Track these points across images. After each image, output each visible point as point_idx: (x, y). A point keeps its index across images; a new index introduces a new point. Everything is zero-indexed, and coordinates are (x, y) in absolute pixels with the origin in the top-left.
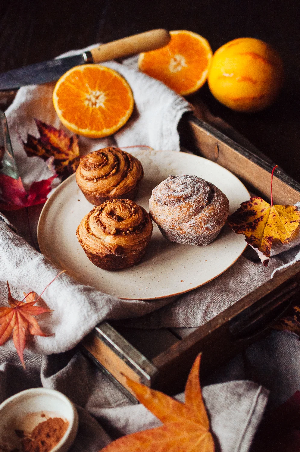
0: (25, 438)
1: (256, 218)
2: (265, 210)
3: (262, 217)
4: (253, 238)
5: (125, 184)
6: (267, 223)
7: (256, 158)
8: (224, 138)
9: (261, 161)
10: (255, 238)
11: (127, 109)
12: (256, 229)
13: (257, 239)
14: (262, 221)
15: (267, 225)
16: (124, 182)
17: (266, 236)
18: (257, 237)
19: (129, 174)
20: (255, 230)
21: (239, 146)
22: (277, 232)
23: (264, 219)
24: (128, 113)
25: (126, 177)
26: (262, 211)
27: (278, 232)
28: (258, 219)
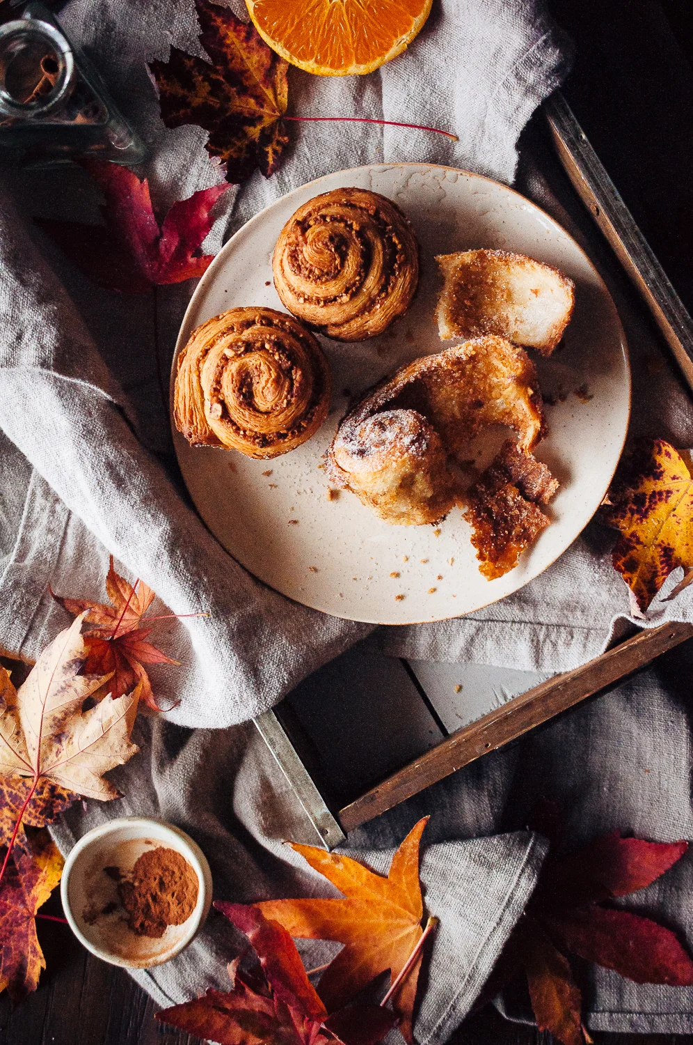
0: (123, 880)
1: (657, 489)
2: (680, 480)
3: (669, 492)
4: (634, 540)
5: (362, 325)
6: (674, 510)
10: (639, 542)
12: (646, 518)
13: (641, 543)
14: (666, 502)
15: (674, 515)
17: (662, 541)
18: (642, 539)
19: (378, 306)
20: (644, 520)
22: (685, 543)
23: (673, 500)
24: (417, 23)
25: (369, 312)
26: (674, 478)
27: (687, 545)
28: (660, 493)
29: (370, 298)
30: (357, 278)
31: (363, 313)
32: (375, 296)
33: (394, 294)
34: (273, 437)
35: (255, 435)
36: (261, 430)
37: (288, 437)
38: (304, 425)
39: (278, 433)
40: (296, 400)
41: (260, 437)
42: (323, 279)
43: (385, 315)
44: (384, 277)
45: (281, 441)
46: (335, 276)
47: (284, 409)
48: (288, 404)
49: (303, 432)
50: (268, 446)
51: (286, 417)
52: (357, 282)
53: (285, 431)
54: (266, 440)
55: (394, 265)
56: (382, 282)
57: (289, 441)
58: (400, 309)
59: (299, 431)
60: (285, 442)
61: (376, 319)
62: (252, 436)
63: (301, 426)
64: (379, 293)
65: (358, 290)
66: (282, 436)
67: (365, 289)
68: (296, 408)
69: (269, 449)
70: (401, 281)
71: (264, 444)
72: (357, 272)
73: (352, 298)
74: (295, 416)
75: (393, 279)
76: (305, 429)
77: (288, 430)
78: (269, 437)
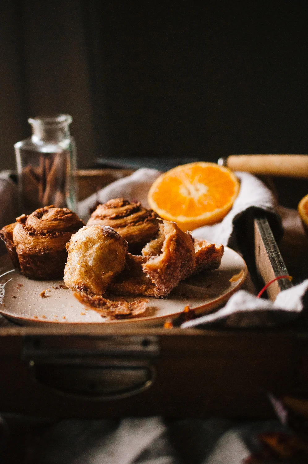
7: (277, 255)
8: (268, 236)
9: (278, 258)
32: (129, 223)
34: (38, 233)
35: (31, 229)
36: (35, 225)
37: (45, 236)
38: (57, 234)
39: (42, 231)
40: (61, 220)
41: (33, 230)
42: (109, 207)
43: (128, 231)
44: (138, 219)
45: (41, 236)
46: (115, 207)
47: (53, 220)
48: (56, 219)
49: (54, 237)
50: (33, 236)
51: (51, 223)
52: (123, 213)
53: (46, 231)
54: (34, 234)
55: (146, 218)
56: (135, 220)
57: (44, 237)
58: (136, 233)
59: (52, 235)
60: (42, 238)
61: (122, 231)
62: (29, 229)
63: (56, 234)
64: (131, 223)
65: (122, 217)
66: (42, 234)
67: (125, 218)
68: (58, 223)
69: (33, 238)
70: (145, 224)
71: (31, 234)
72: (127, 210)
73: (117, 217)
74: (55, 226)
75: (141, 222)
76: (56, 237)
77: (48, 232)
78: (37, 233)
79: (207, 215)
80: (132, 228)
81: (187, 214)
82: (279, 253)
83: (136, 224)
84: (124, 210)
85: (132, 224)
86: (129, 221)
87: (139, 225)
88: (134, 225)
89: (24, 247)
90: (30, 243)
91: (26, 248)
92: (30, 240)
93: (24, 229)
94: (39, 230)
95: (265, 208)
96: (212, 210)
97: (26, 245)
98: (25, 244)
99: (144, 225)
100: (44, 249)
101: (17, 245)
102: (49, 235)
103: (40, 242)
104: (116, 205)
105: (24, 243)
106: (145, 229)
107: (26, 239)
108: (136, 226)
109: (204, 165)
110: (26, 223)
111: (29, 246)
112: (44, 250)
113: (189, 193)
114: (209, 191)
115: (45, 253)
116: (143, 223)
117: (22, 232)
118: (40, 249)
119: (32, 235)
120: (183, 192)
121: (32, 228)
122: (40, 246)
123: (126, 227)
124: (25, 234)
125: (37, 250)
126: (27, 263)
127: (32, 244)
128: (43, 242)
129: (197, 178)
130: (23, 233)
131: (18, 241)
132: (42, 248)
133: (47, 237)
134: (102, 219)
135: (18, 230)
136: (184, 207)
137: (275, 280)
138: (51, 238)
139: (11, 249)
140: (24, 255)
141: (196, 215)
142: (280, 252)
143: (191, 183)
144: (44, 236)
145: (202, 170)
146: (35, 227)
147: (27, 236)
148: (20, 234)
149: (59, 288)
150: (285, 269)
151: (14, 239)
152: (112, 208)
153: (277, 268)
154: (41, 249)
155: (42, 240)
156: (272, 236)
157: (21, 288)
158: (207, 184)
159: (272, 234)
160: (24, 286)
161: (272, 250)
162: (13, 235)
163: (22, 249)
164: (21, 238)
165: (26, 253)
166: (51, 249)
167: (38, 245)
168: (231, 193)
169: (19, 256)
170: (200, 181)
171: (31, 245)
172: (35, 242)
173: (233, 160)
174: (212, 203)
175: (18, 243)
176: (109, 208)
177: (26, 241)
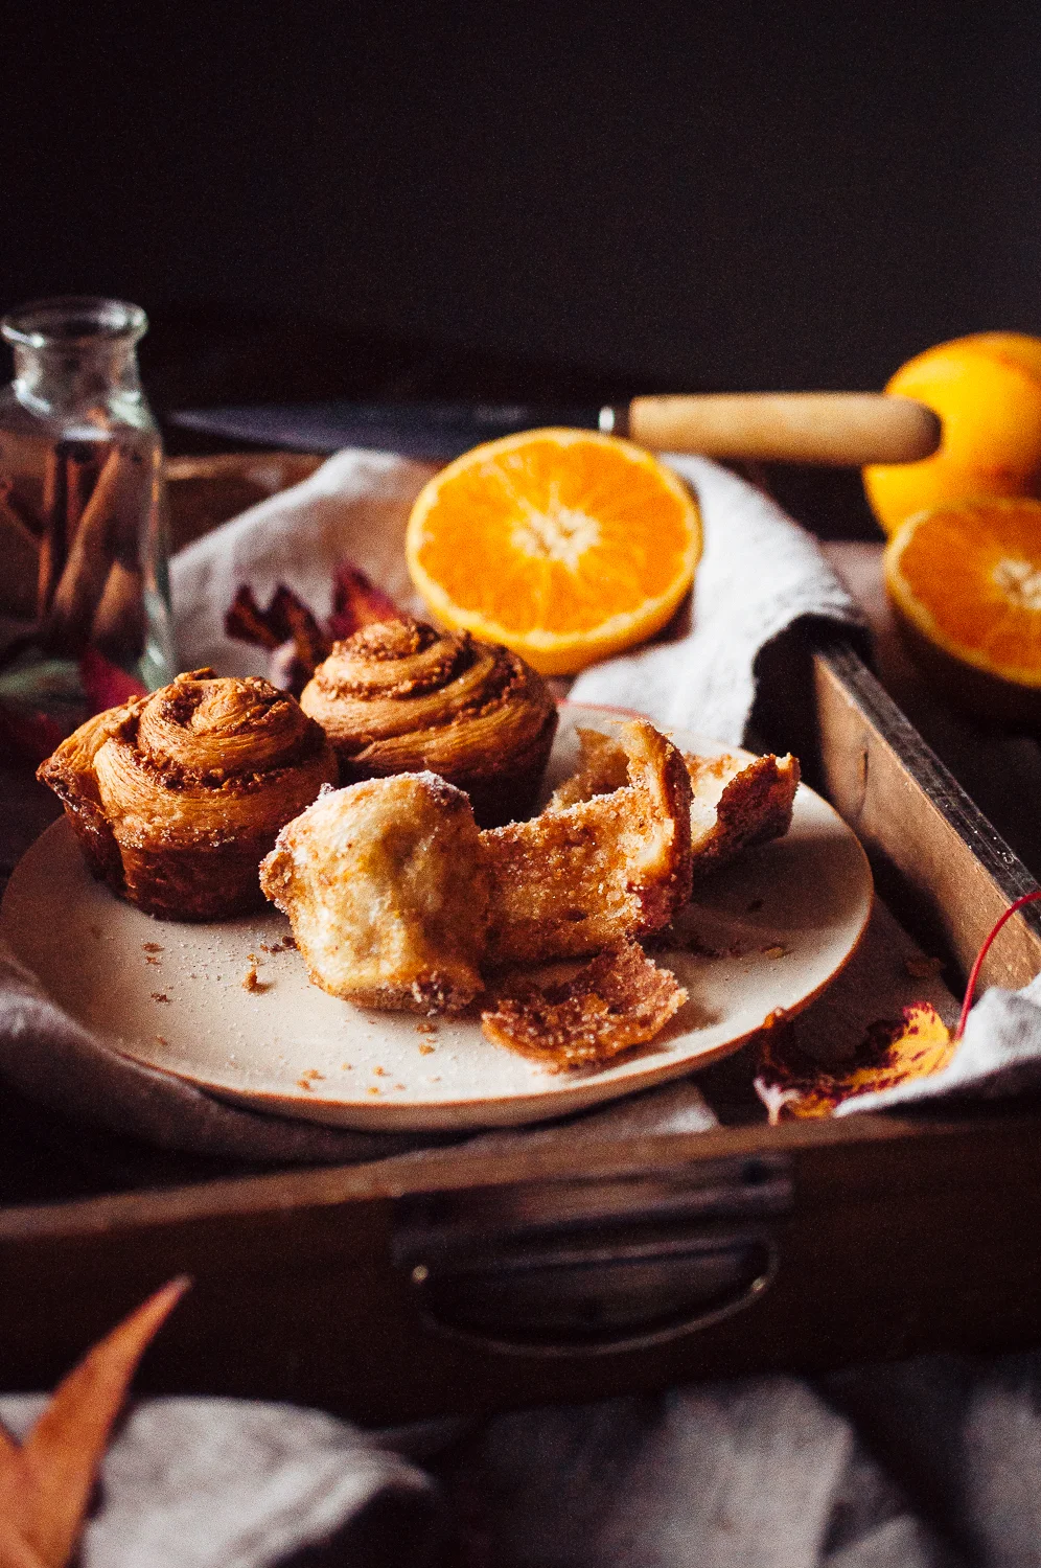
5: (415, 743)
7: (963, 801)
8: (893, 724)
9: (972, 814)
11: (650, 591)
16: (421, 737)
21: (926, 755)
24: (652, 609)
25: (438, 727)
29: (446, 707)
30: (437, 670)
31: (426, 728)
32: (458, 709)
33: (490, 719)
34: (195, 780)
35: (166, 766)
36: (181, 752)
37: (221, 788)
38: (257, 779)
39: (206, 772)
40: (261, 728)
41: (173, 771)
42: (381, 654)
43: (463, 739)
44: (481, 691)
45: (206, 791)
46: (402, 656)
47: (235, 733)
48: (245, 728)
49: (249, 792)
50: (179, 791)
51: (233, 744)
52: (433, 674)
53: (219, 771)
54: (180, 782)
55: (503, 687)
56: (476, 695)
57: (219, 794)
58: (491, 741)
59: (244, 785)
60: (211, 796)
61: (445, 739)
62: (160, 765)
63: (252, 779)
64: (465, 707)
65: (432, 689)
66: (211, 782)
67: (443, 691)
68: (255, 740)
69: (180, 798)
70: (507, 709)
71: (174, 785)
72: (440, 663)
73: (417, 693)
74: (248, 751)
75: (495, 703)
76: (256, 789)
77: (227, 775)
78: (188, 779)
79: (621, 624)
80: (472, 724)
81: (555, 625)
82: (964, 795)
83: (483, 712)
84: (432, 666)
85: (470, 711)
86: (458, 702)
87: (489, 713)
88: (477, 715)
89: (148, 827)
90: (171, 813)
91: (158, 829)
92: (171, 803)
93: (141, 766)
94: (196, 769)
95: (839, 615)
96: (633, 605)
97: (155, 819)
98: (153, 815)
99: (506, 713)
100: (220, 832)
101: (120, 818)
102: (232, 786)
103: (206, 811)
104: (402, 648)
105: (147, 814)
106: (513, 725)
107: (154, 800)
108: (484, 717)
109: (563, 439)
110: (141, 740)
111: (167, 824)
112: (221, 834)
113: (544, 547)
114: (606, 535)
115: (221, 845)
116: (500, 706)
117: (134, 776)
118: (207, 833)
119: (176, 789)
120: (520, 540)
121: (170, 759)
122: (205, 824)
123: (454, 724)
124: (151, 784)
125: (197, 836)
126: (158, 872)
127: (178, 816)
128: (215, 811)
129: (554, 487)
130: (138, 779)
131: (124, 805)
132: (212, 829)
133: (227, 793)
134: (367, 699)
135: (116, 767)
136: (540, 595)
137: (1009, 913)
138: (240, 796)
139: (94, 829)
140: (149, 852)
141: (586, 625)
142: (967, 791)
143: (543, 507)
144: (217, 790)
145: (563, 458)
146: (180, 758)
147: (159, 791)
148: (128, 781)
149: (282, 949)
150: (1014, 857)
151: (106, 797)
152: (391, 659)
153: (987, 853)
154: (211, 833)
155: (212, 803)
156: (909, 726)
157: (158, 956)
158: (594, 510)
159: (904, 719)
160: (162, 949)
161: (937, 783)
162: (101, 784)
163: (143, 832)
164: (137, 796)
165: (157, 846)
166: (242, 828)
167: (199, 817)
168: (679, 542)
169: (124, 852)
170: (571, 500)
171: (174, 818)
172: (189, 808)
173: (649, 412)
174: (631, 582)
175: (122, 813)
176: (380, 660)
177: (157, 807)
